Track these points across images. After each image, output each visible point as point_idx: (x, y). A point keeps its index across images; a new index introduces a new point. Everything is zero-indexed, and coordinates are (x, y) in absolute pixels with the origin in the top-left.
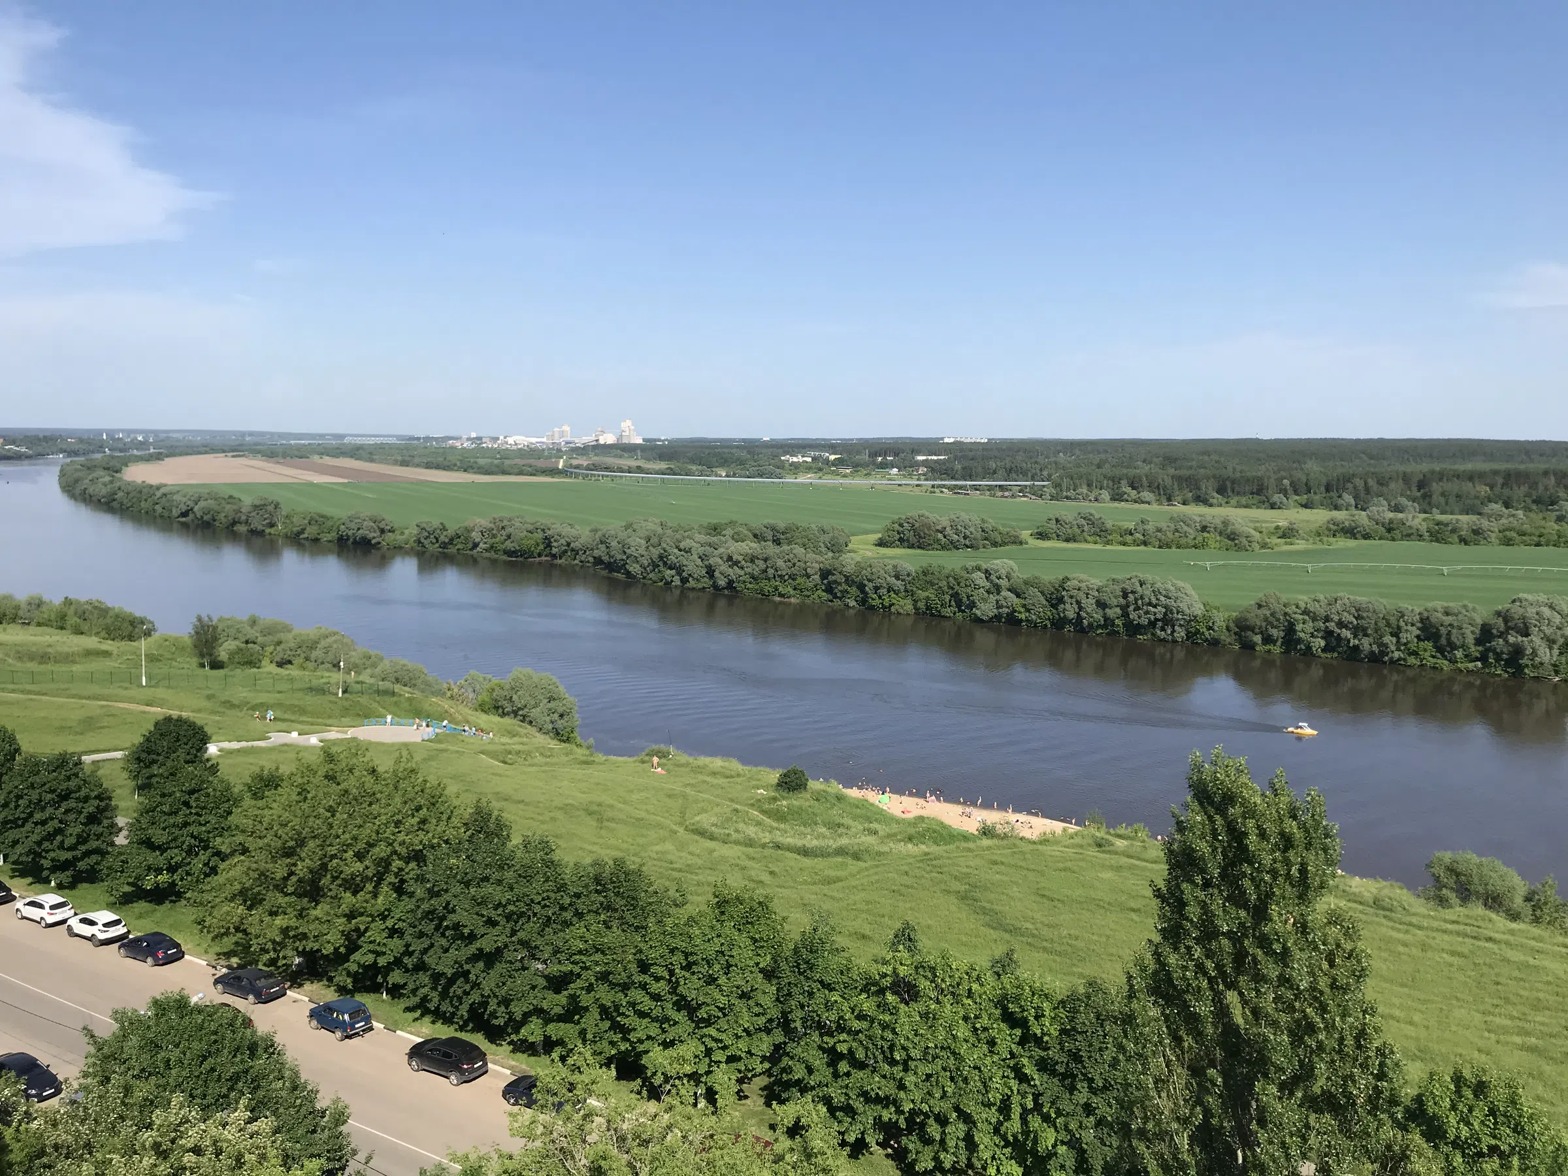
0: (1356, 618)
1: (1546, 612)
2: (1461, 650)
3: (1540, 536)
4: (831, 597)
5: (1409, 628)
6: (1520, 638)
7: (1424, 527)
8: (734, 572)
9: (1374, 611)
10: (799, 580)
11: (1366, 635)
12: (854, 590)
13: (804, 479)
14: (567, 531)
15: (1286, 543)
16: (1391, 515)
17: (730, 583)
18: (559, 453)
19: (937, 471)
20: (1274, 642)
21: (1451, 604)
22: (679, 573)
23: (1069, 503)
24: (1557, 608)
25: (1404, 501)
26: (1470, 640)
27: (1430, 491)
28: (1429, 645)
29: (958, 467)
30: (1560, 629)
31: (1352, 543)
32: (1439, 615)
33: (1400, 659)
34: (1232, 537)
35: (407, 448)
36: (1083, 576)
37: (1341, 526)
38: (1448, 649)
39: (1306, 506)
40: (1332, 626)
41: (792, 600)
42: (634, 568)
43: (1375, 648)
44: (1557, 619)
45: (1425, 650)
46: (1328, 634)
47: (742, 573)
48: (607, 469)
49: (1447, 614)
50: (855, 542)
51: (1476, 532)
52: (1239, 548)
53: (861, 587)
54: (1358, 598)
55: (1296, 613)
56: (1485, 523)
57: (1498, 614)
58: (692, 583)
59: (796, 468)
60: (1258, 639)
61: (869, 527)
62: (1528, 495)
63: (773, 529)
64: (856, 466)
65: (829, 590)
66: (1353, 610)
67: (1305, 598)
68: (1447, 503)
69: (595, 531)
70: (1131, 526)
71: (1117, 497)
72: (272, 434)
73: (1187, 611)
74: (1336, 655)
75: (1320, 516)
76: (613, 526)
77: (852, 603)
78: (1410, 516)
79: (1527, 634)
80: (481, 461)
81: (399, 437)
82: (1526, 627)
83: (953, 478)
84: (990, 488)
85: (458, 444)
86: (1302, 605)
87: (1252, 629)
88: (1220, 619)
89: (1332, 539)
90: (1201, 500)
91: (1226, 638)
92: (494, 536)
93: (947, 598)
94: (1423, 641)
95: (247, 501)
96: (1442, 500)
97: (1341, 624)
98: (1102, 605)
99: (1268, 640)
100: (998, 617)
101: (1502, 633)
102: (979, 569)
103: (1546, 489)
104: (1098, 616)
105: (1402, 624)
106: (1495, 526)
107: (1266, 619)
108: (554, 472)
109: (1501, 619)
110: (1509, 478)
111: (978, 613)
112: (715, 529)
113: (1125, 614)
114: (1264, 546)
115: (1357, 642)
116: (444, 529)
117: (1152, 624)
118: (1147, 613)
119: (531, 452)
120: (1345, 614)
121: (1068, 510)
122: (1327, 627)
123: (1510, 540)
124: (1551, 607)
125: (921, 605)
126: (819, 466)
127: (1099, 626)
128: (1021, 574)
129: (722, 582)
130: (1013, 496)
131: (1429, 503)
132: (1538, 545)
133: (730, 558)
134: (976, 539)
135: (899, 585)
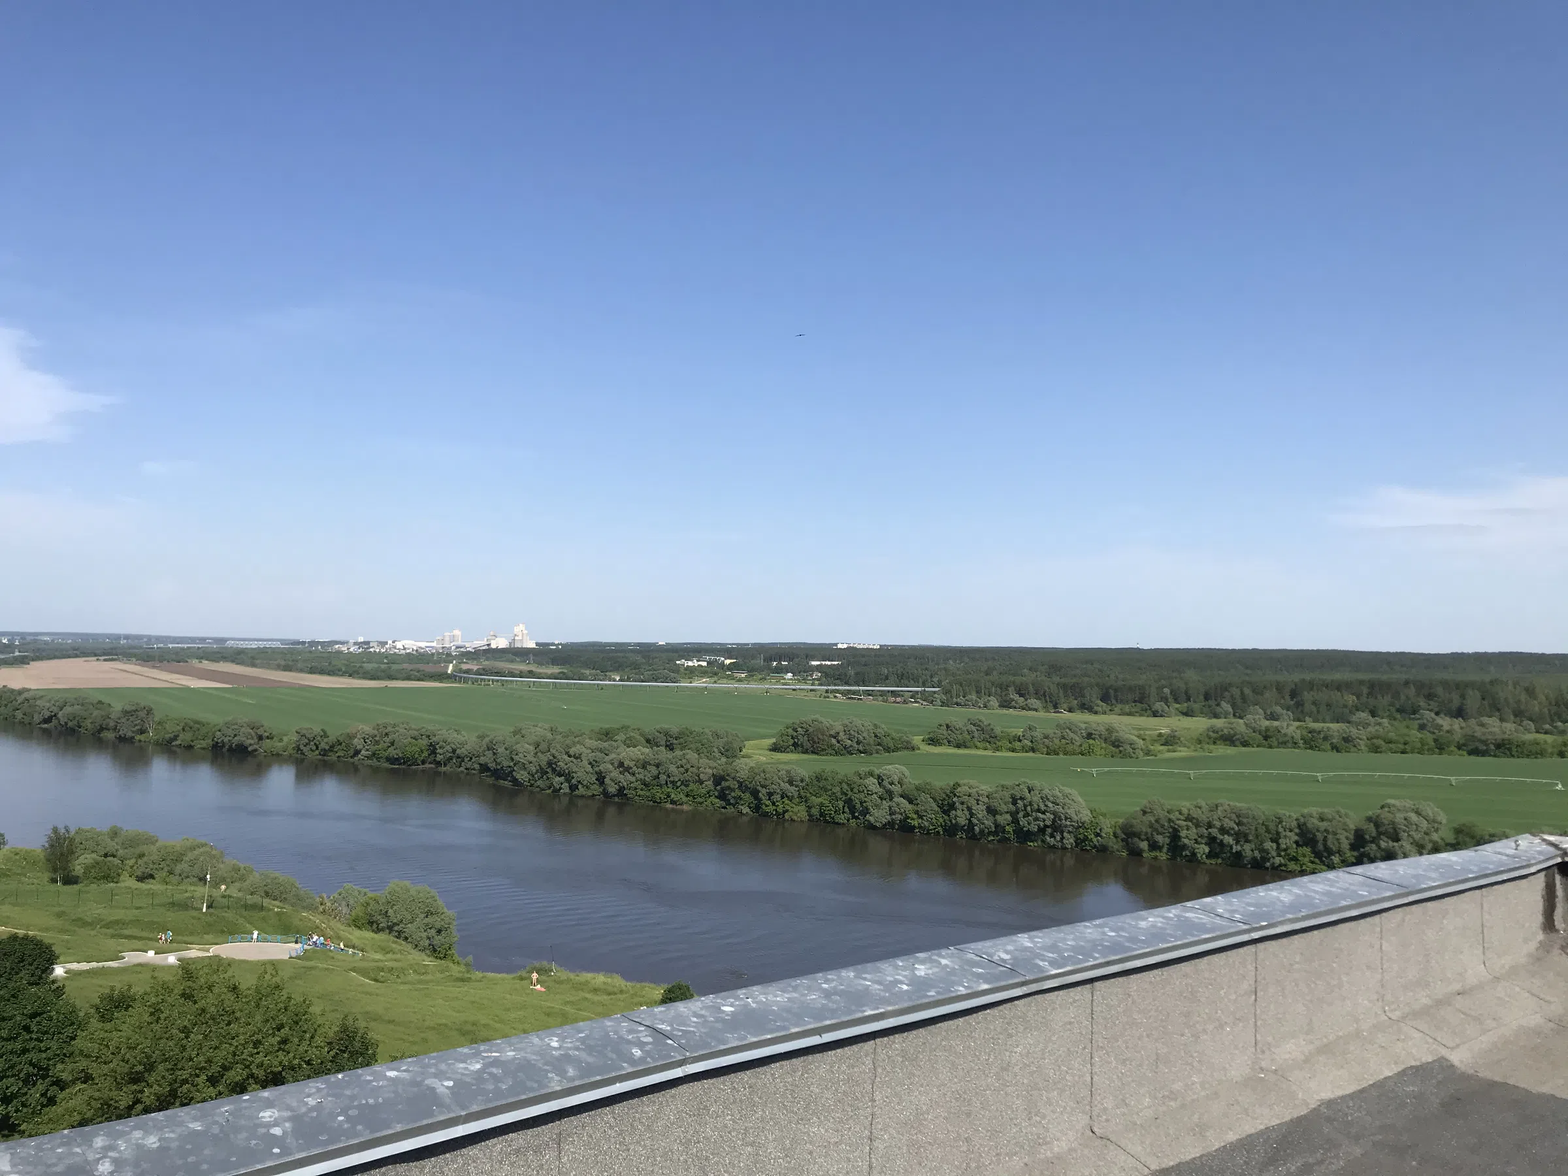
0: (1238, 824)
1: (1414, 817)
2: (1337, 855)
3: (1405, 744)
4: (723, 804)
5: (1289, 834)
6: (1391, 844)
7: (1298, 736)
8: (625, 779)
9: (1254, 818)
10: (692, 786)
11: (1247, 841)
12: (747, 796)
13: (700, 683)
14: (454, 737)
15: (1169, 751)
16: (1267, 723)
17: (621, 790)
18: (447, 656)
19: (830, 676)
20: (1160, 848)
21: (1326, 810)
22: (568, 780)
23: (958, 709)
24: (1424, 813)
25: (1278, 709)
26: (1345, 845)
27: (1302, 700)
28: (1307, 850)
29: (851, 672)
30: (1426, 834)
31: (1231, 751)
32: (1316, 821)
33: (1280, 865)
34: (1117, 744)
35: (291, 652)
36: (972, 782)
37: (1220, 733)
38: (1325, 854)
39: (1186, 714)
40: (1214, 832)
41: (685, 807)
42: (521, 776)
43: (1257, 854)
44: (1424, 825)
45: (1304, 856)
46: (1212, 840)
47: (633, 779)
48: (498, 674)
49: (1322, 819)
50: (750, 747)
51: (1346, 740)
52: (1125, 755)
53: (755, 794)
54: (1238, 804)
55: (1179, 819)
56: (1354, 732)
57: (1369, 819)
58: (581, 790)
59: (691, 672)
60: (1144, 845)
61: (762, 731)
62: (1392, 704)
63: (666, 734)
64: (751, 671)
65: (722, 796)
66: (1234, 816)
67: (1187, 804)
68: (1318, 712)
69: (481, 737)
70: (1020, 732)
71: (1006, 704)
72: (149, 638)
73: (1075, 818)
74: (1220, 861)
75: (1199, 724)
76: (501, 732)
77: (745, 810)
78: (1285, 724)
79: (1397, 840)
80: (369, 666)
81: (283, 641)
82: (1397, 834)
83: (847, 684)
84: (883, 693)
85: (344, 649)
86: (1185, 811)
87: (1137, 835)
88: (1107, 826)
89: (1212, 747)
90: (1086, 707)
91: (1115, 845)
92: (377, 743)
93: (841, 804)
94: (1302, 846)
95: (118, 706)
96: (1314, 709)
97: (1223, 830)
98: (992, 811)
99: (1154, 846)
100: (891, 824)
101: (1374, 838)
102: (871, 774)
103: (1408, 698)
104: (989, 823)
105: (1281, 830)
106: (1363, 734)
107: (1151, 826)
108: (442, 677)
109: (1372, 825)
110: (1375, 688)
111: (871, 819)
112: (607, 735)
113: (1015, 821)
114: (1148, 753)
115: (1239, 848)
116: (325, 735)
117: (1042, 830)
118: (1036, 819)
119: (420, 657)
120: (1227, 820)
121: (958, 716)
122: (1210, 833)
123: (1378, 747)
124: (1418, 813)
125: (815, 811)
126: (715, 671)
127: (990, 833)
128: (913, 780)
129: (612, 789)
130: (905, 702)
131: (1302, 712)
132: (1403, 752)
133: (621, 764)
134: (869, 744)
135: (792, 790)
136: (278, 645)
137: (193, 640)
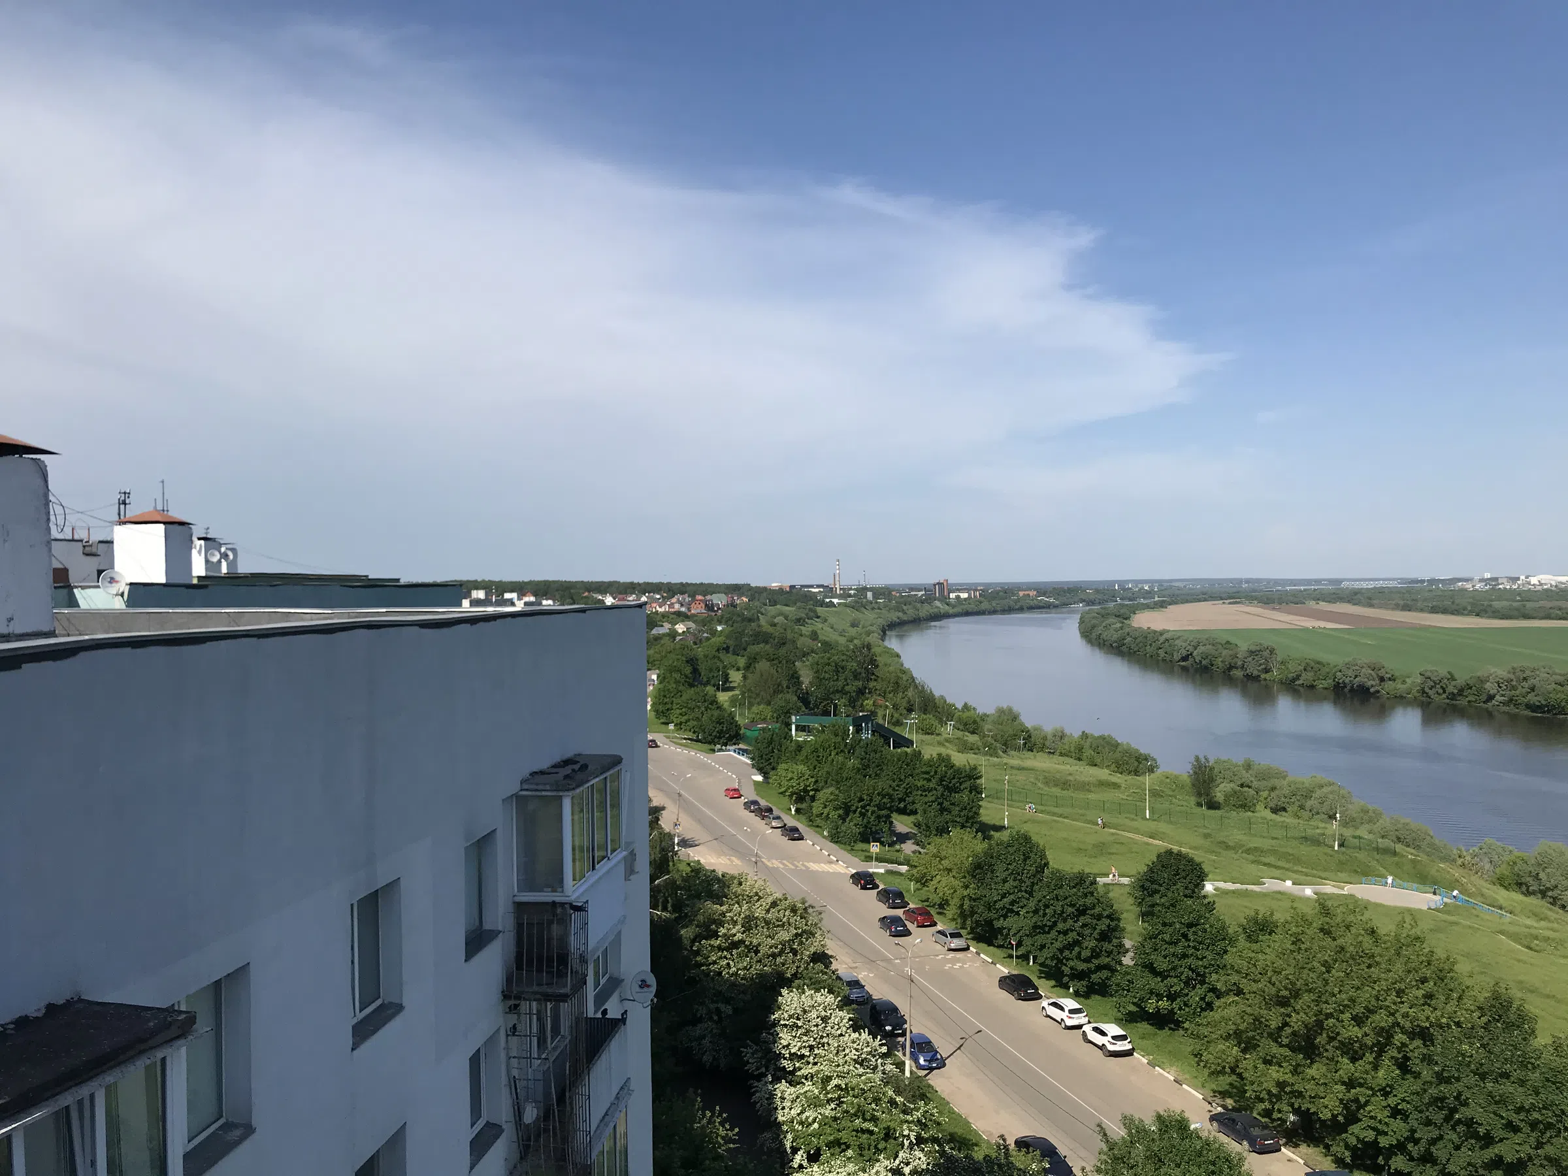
35: (1409, 591)
72: (1269, 581)
80: (1497, 605)
81: (1399, 581)
85: (1469, 586)
92: (1514, 688)
95: (1244, 646)
116: (1453, 678)
136: (1395, 584)
137: (1309, 582)
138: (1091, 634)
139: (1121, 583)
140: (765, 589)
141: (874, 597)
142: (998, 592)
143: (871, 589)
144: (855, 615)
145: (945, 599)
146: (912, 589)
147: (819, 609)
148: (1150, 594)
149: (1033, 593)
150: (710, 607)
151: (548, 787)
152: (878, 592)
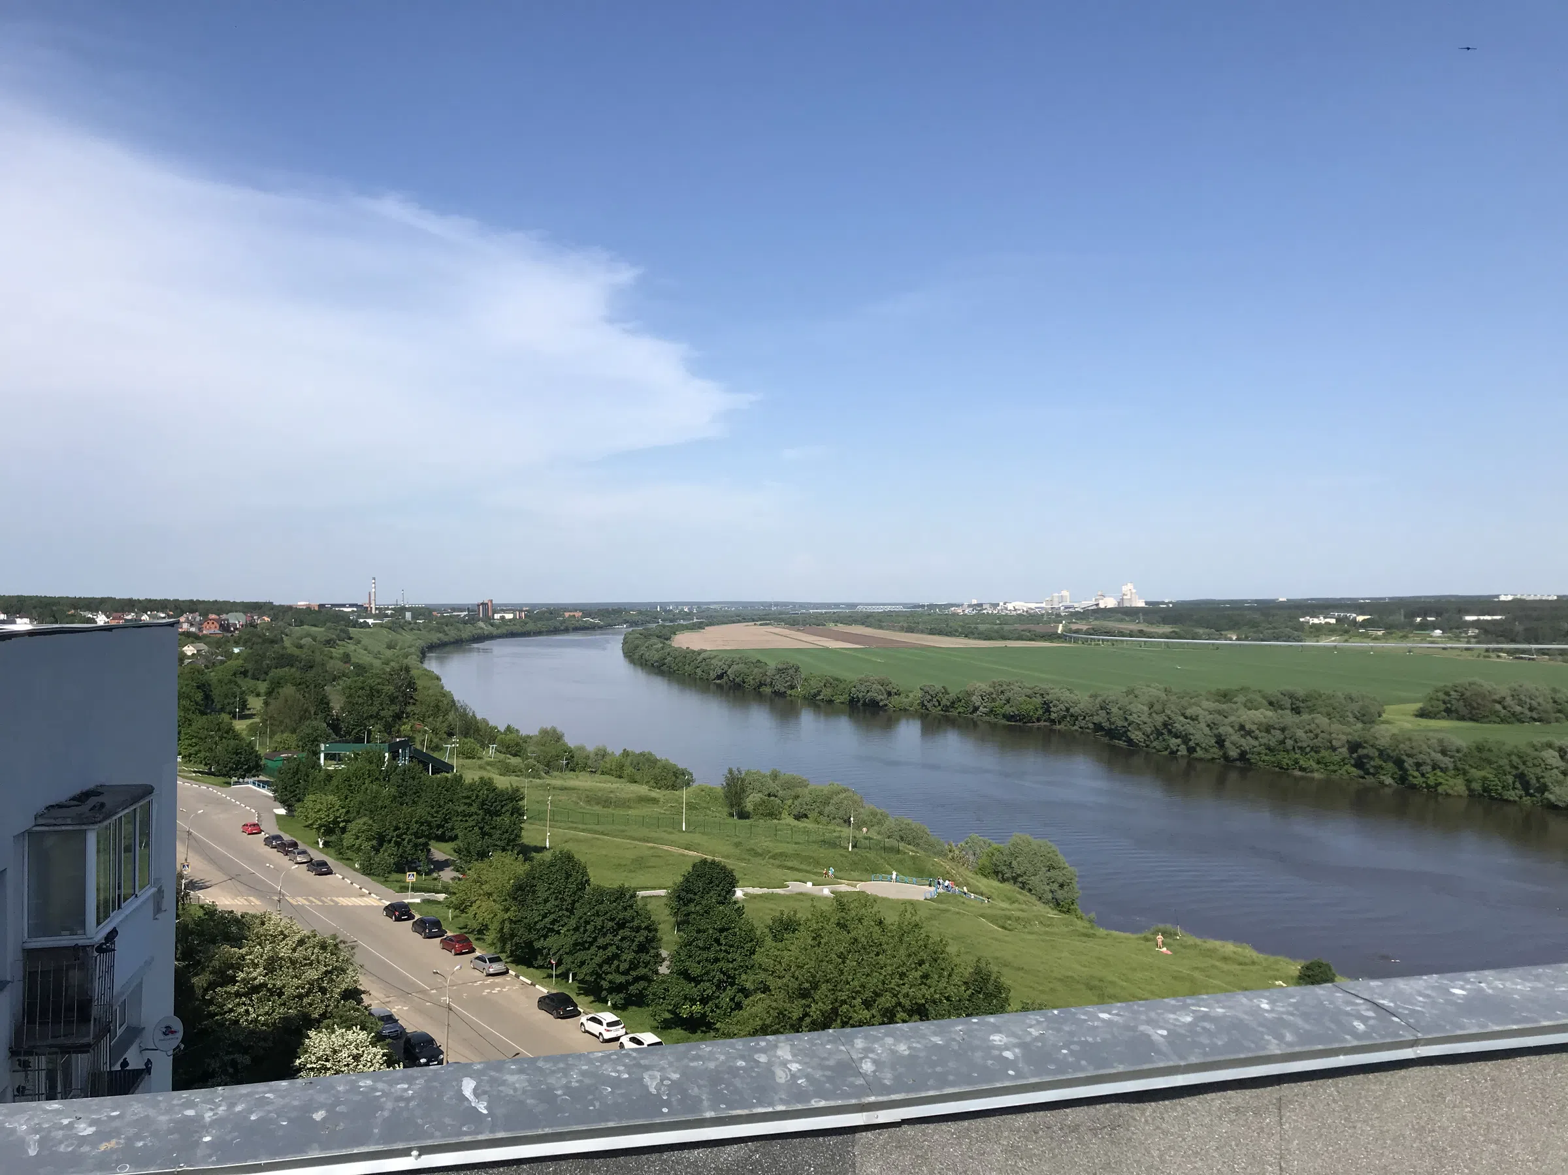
4: (1361, 773)
8: (1247, 743)
10: (1324, 753)
12: (1390, 766)
13: (1327, 642)
14: (1067, 696)
17: (1243, 755)
18: (1058, 618)
19: (1491, 633)
22: (1185, 742)
29: (1519, 628)
35: (912, 614)
41: (1316, 775)
42: (1136, 736)
48: (1107, 633)
50: (1390, 712)
53: (1399, 763)
58: (1199, 753)
59: (1318, 630)
61: (1406, 694)
63: (1291, 696)
64: (1390, 628)
65: (1359, 764)
69: (1094, 696)
72: (794, 604)
76: (1114, 691)
77: (1388, 781)
80: (982, 627)
81: (904, 605)
83: (1513, 641)
85: (960, 611)
92: (994, 700)
93: (1510, 779)
95: (772, 665)
102: (1550, 746)
108: (1052, 636)
111: (1552, 798)
112: (1225, 696)
116: (946, 692)
119: (1031, 618)
125: (1476, 786)
126: (1345, 628)
129: (1234, 753)
133: (1242, 727)
134: (1546, 712)
135: (1446, 761)
136: (900, 608)
137: (829, 606)
138: (633, 655)
139: (662, 605)
140: (290, 608)
141: (413, 617)
142: (543, 613)
143: (409, 609)
144: (392, 636)
145: (488, 619)
146: (454, 609)
147: (351, 630)
148: (689, 615)
149: (578, 614)
150: (225, 627)
151: (69, 821)
152: (417, 612)
